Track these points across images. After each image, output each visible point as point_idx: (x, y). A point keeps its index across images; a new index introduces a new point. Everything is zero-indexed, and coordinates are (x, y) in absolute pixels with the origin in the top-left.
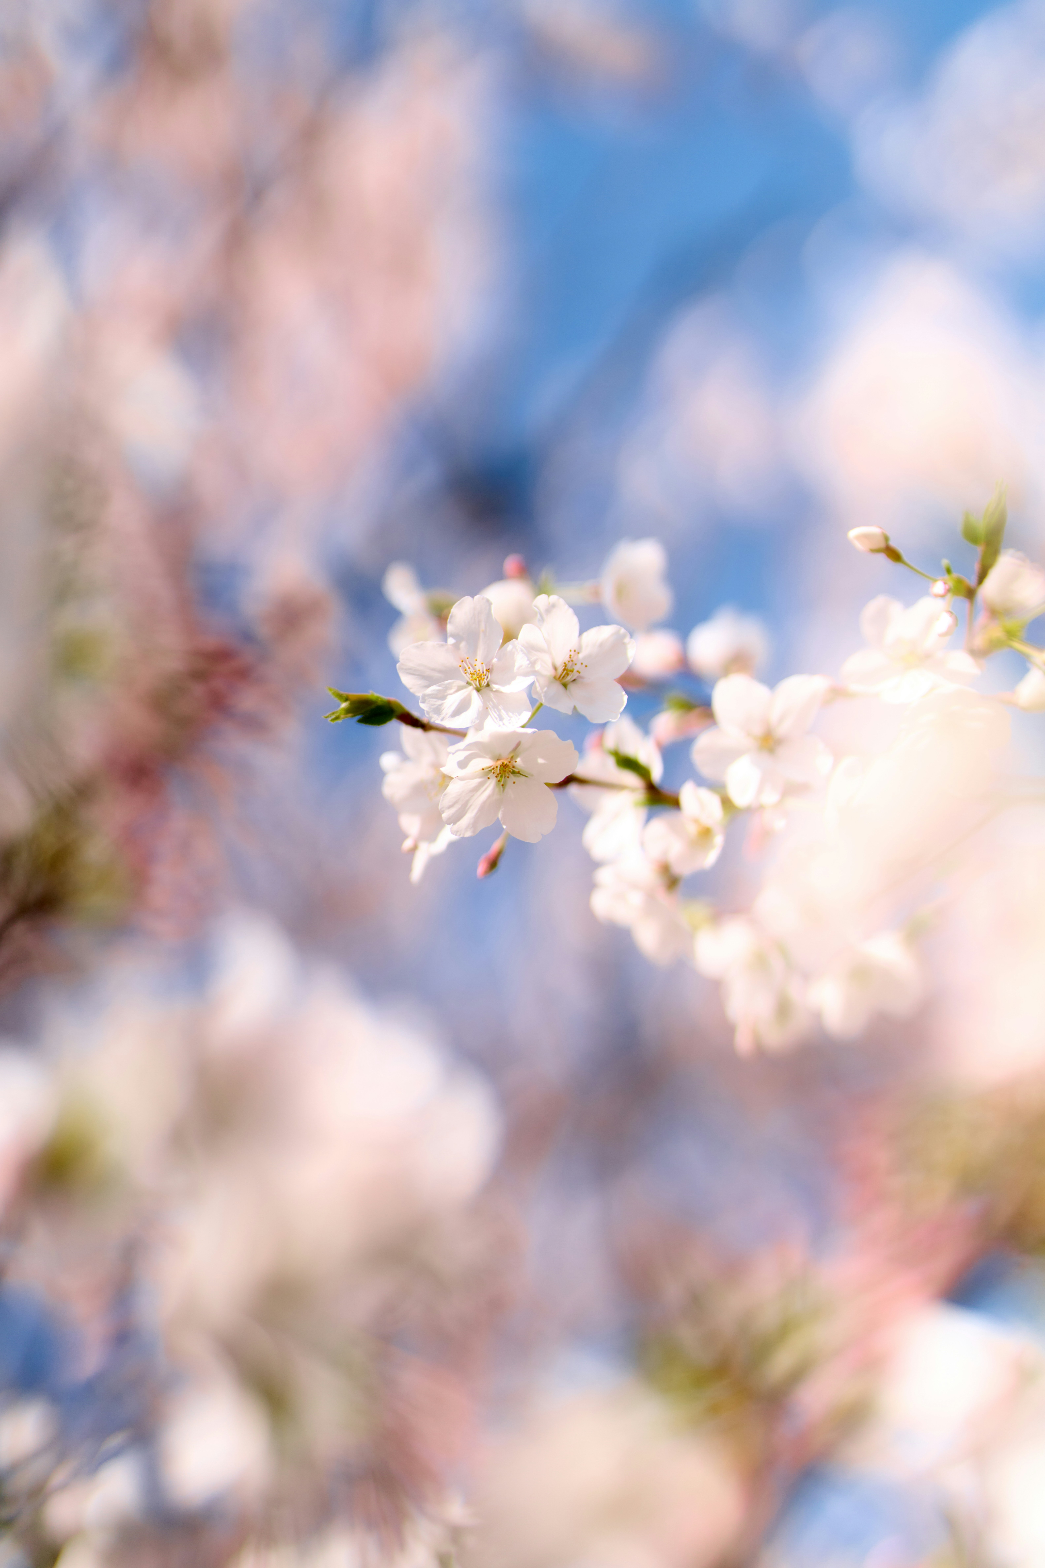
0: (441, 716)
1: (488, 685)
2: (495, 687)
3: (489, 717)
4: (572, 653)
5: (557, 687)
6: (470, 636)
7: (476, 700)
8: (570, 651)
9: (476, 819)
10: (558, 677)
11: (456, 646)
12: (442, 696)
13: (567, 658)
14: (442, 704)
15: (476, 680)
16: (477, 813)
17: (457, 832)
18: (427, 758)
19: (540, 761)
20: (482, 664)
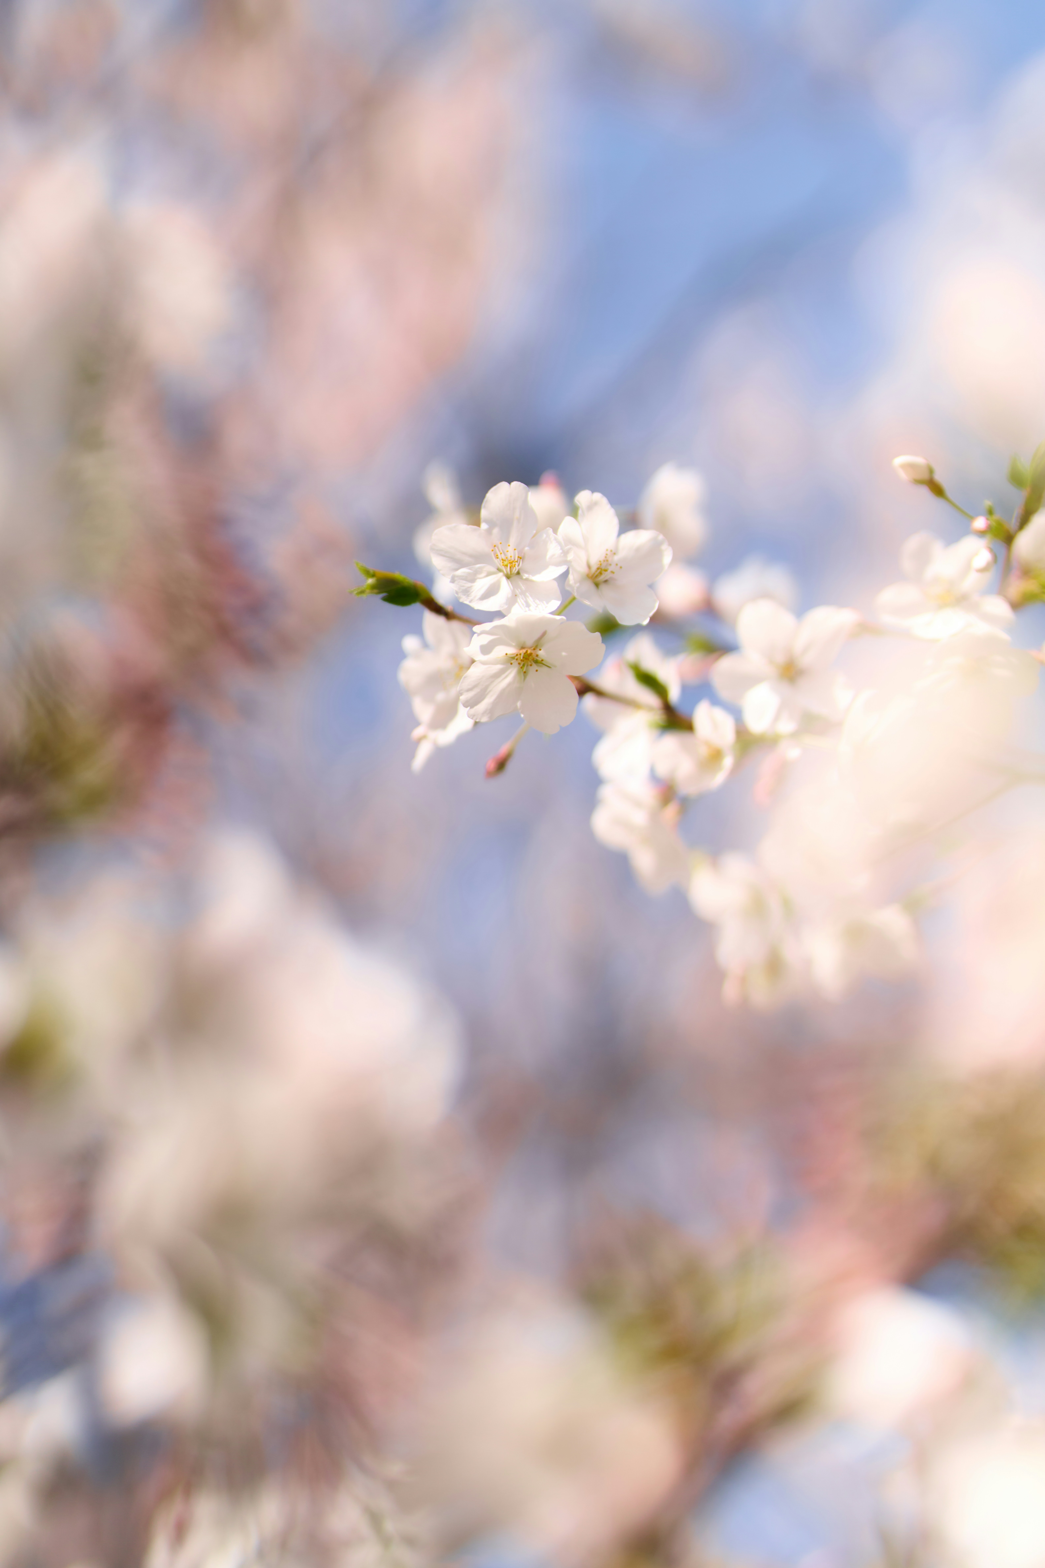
0: (469, 598)
1: (518, 573)
2: (525, 576)
3: (517, 604)
4: (608, 553)
5: (589, 586)
6: (505, 524)
7: (506, 587)
8: (607, 550)
9: (495, 704)
10: (590, 575)
11: (489, 532)
12: (472, 579)
13: (602, 558)
14: (471, 587)
15: (507, 566)
16: (495, 700)
17: (474, 716)
18: (447, 648)
19: (564, 654)
20: (515, 550)
